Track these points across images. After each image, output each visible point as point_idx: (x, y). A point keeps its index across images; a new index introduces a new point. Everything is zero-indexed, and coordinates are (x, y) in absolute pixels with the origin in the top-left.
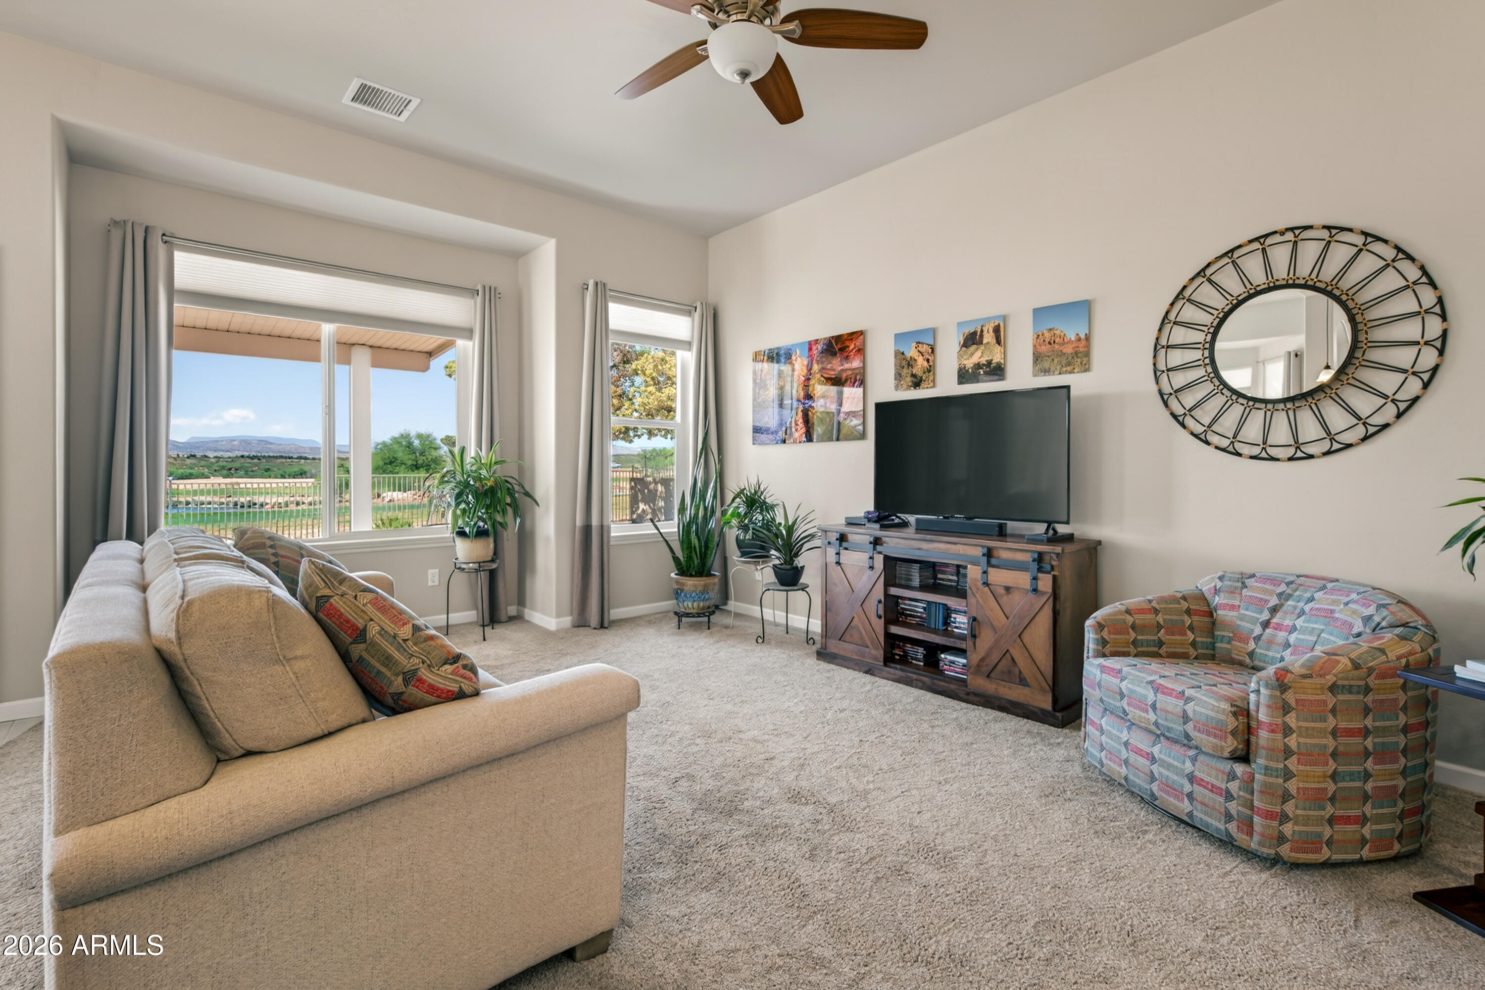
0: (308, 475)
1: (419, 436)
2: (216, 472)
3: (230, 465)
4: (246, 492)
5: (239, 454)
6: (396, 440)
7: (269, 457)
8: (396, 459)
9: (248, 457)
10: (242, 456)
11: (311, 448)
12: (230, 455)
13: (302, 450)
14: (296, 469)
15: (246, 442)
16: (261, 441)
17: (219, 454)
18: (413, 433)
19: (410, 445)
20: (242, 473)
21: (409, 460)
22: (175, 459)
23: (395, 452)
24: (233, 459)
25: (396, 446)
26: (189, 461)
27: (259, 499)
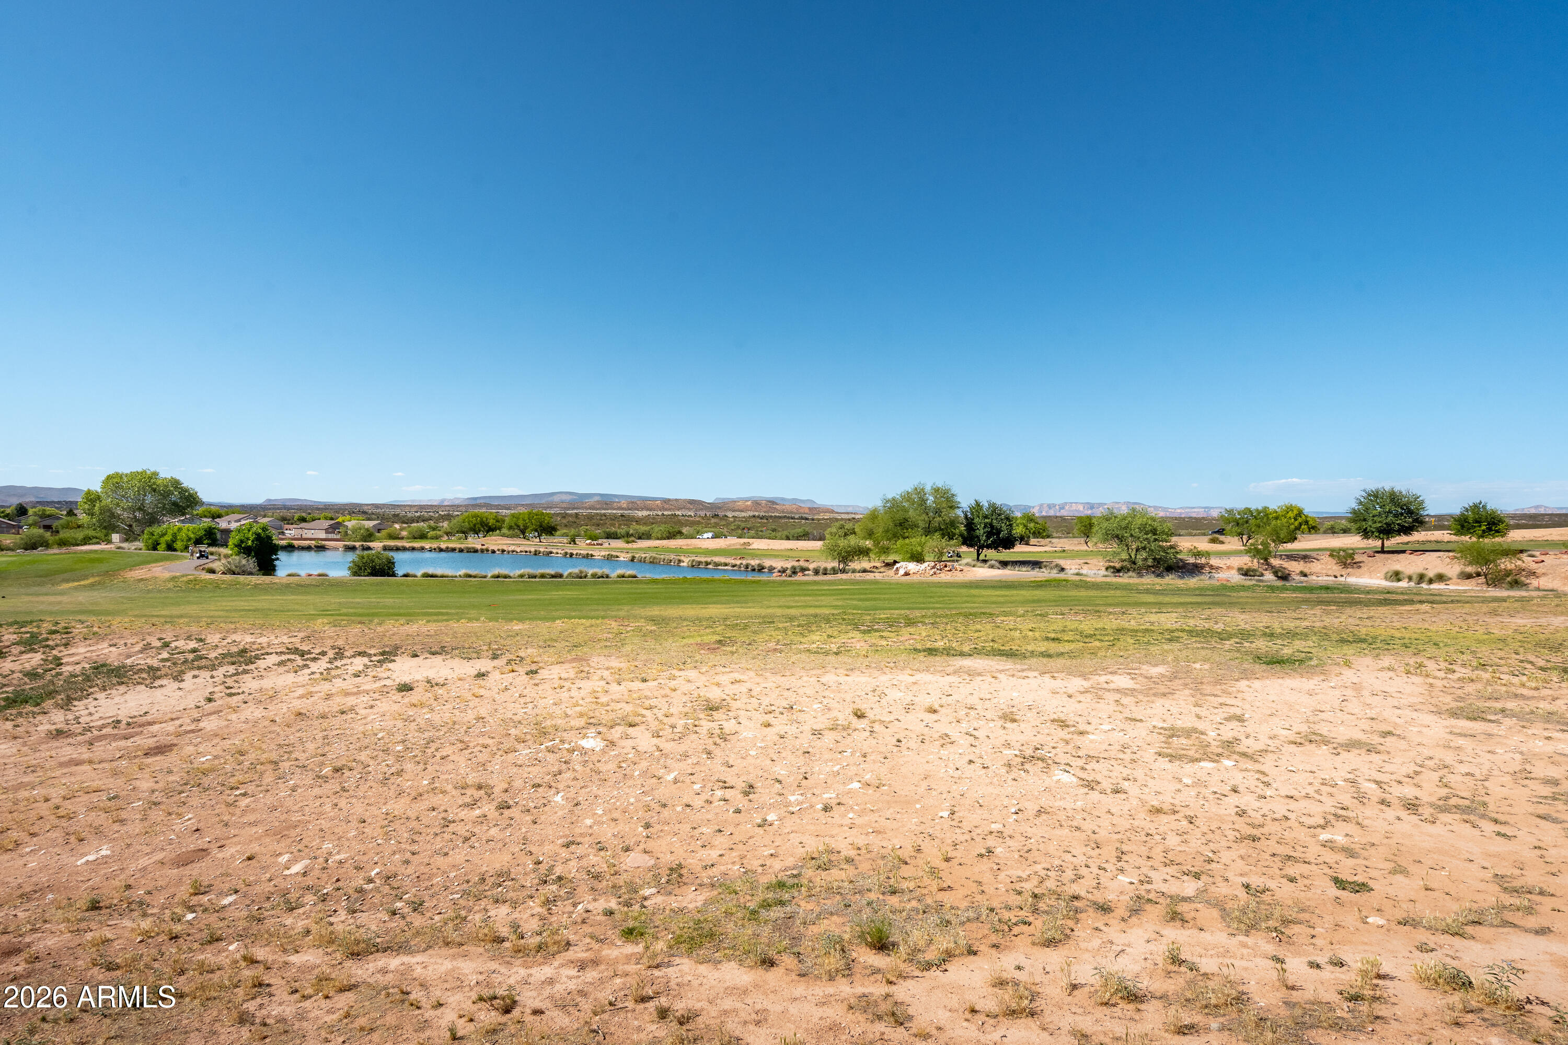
0: (811, 537)
1: (937, 490)
2: (731, 533)
3: (743, 525)
4: (755, 554)
5: (751, 514)
6: (907, 497)
7: (776, 517)
8: (906, 520)
9: (758, 517)
10: (754, 516)
11: (810, 509)
12: (743, 514)
13: (802, 511)
14: (799, 531)
15: (757, 503)
16: (769, 501)
17: (736, 514)
18: (928, 488)
19: (923, 501)
20: (752, 532)
21: (921, 520)
22: (703, 518)
23: (906, 511)
24: (746, 519)
25: (906, 504)
26: (713, 521)
27: (767, 563)
